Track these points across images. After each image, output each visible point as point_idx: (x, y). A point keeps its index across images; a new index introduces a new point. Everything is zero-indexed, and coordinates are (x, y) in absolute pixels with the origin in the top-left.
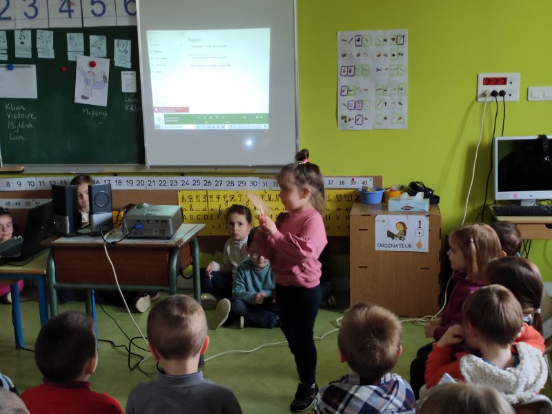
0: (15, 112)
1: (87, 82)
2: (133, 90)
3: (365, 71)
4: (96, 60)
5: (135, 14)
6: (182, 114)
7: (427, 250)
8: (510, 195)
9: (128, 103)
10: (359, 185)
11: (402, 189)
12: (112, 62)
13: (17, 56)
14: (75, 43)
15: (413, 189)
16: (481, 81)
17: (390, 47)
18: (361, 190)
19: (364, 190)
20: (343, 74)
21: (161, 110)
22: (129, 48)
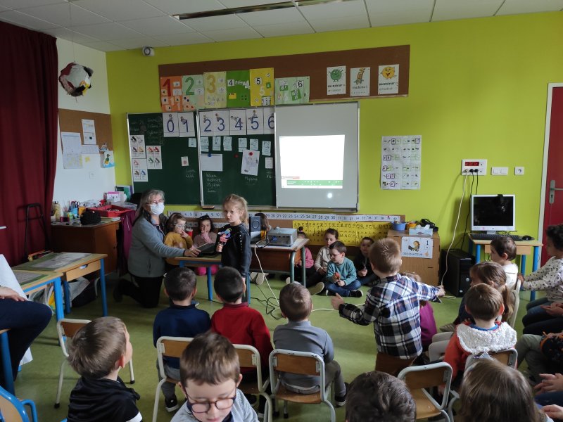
0: (210, 178)
1: (248, 163)
2: (271, 167)
3: (397, 158)
4: (253, 151)
5: (273, 128)
6: (296, 180)
7: (431, 257)
8: (481, 228)
9: (268, 174)
10: (392, 220)
11: (417, 223)
12: (261, 153)
13: (213, 150)
14: (242, 143)
15: (424, 223)
16: (464, 164)
17: (411, 145)
18: (393, 223)
19: (395, 222)
20: (384, 159)
21: (285, 178)
22: (270, 146)
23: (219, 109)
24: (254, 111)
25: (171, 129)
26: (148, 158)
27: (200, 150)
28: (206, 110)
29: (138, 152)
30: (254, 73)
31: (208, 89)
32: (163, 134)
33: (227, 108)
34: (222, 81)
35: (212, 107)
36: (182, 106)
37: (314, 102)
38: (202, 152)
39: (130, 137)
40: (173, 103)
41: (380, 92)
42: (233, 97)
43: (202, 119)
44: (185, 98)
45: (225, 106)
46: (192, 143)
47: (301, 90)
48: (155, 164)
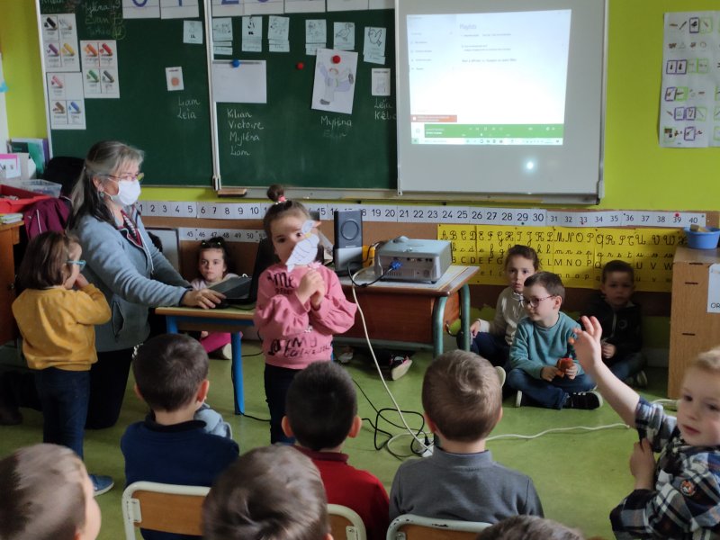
0: (237, 120)
2: (386, 93)
3: (702, 67)
4: (341, 54)
6: (447, 125)
9: (379, 110)
10: (685, 223)
12: (361, 57)
13: (244, 49)
14: (315, 33)
18: (688, 229)
19: (694, 229)
20: (669, 71)
21: (420, 118)
22: (383, 39)
26: (86, 72)
27: (211, 51)
29: (62, 58)
38: (217, 57)
39: (40, 19)
48: (104, 85)
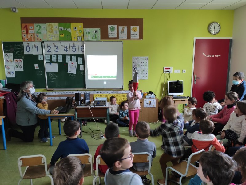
0: (51, 75)
1: (71, 68)
2: (83, 70)
3: (139, 66)
4: (73, 62)
5: (84, 51)
6: (95, 76)
7: (156, 107)
9: (82, 73)
11: (148, 93)
12: (77, 63)
13: (52, 61)
14: (68, 59)
16: (164, 68)
21: (90, 75)
22: (82, 60)
23: (55, 41)
24: (74, 43)
25: (28, 50)
26: (15, 65)
27: (45, 61)
28: (47, 41)
29: (9, 62)
30: (73, 25)
31: (49, 31)
32: (23, 53)
33: (59, 41)
34: (56, 27)
35: (51, 40)
36: (34, 39)
37: (103, 40)
38: (46, 62)
39: (4, 54)
40: (29, 37)
41: (131, 37)
42: (63, 36)
43: (46, 46)
44: (36, 35)
45: (58, 40)
46: (40, 58)
47: (97, 34)
48: (20, 68)
